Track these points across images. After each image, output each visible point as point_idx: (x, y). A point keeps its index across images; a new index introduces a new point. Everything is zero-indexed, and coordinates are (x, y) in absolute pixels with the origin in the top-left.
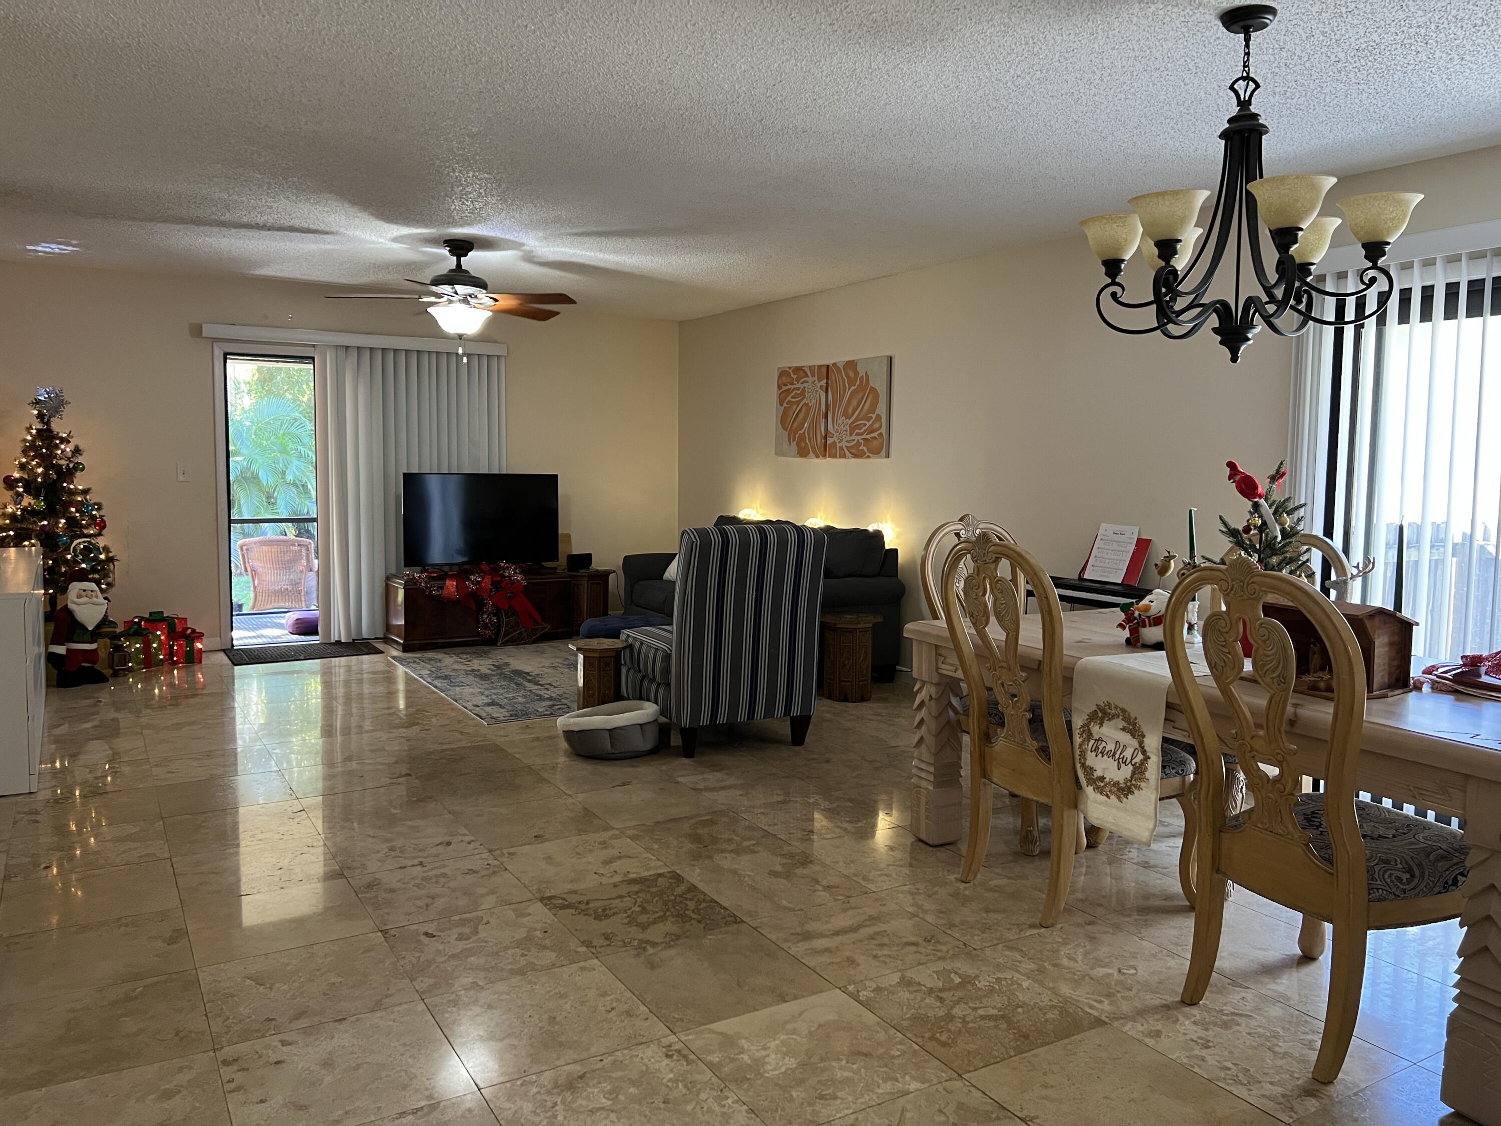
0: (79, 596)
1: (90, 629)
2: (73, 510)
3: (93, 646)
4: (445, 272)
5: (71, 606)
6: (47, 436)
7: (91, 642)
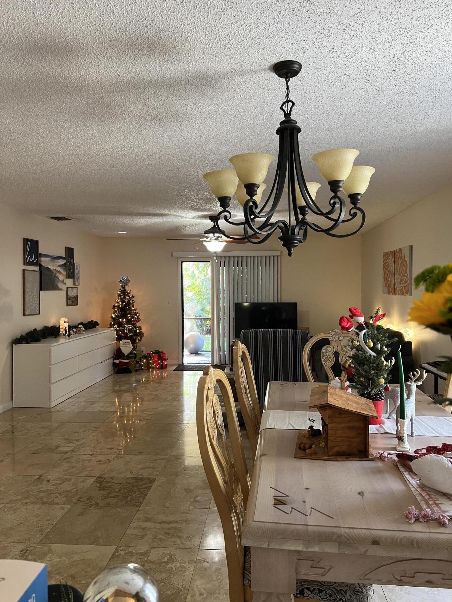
0: (123, 344)
1: (126, 355)
2: (129, 316)
3: (128, 361)
4: (209, 228)
5: (121, 348)
6: (124, 292)
7: (127, 360)
